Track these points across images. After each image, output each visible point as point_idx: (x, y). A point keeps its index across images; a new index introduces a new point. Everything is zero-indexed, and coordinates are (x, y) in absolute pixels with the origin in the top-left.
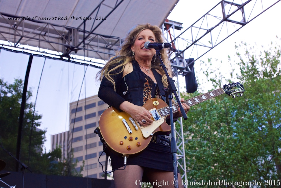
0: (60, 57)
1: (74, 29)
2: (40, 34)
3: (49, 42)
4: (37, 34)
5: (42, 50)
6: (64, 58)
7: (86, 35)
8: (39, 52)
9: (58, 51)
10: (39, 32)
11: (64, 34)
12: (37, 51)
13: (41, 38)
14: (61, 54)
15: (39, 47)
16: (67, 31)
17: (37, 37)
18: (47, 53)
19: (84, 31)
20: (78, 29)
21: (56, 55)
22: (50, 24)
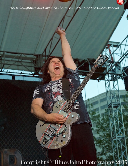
0: (32, 75)
1: (40, 56)
2: (18, 61)
3: (25, 66)
4: (16, 61)
5: (20, 72)
6: (35, 75)
7: (47, 58)
8: (18, 73)
9: (31, 71)
10: (17, 60)
11: (34, 59)
12: (17, 73)
13: (19, 64)
14: (33, 73)
15: (18, 70)
16: (36, 57)
17: (16, 63)
18: (23, 73)
19: (45, 56)
20: (42, 55)
21: (30, 74)
22: (23, 53)
